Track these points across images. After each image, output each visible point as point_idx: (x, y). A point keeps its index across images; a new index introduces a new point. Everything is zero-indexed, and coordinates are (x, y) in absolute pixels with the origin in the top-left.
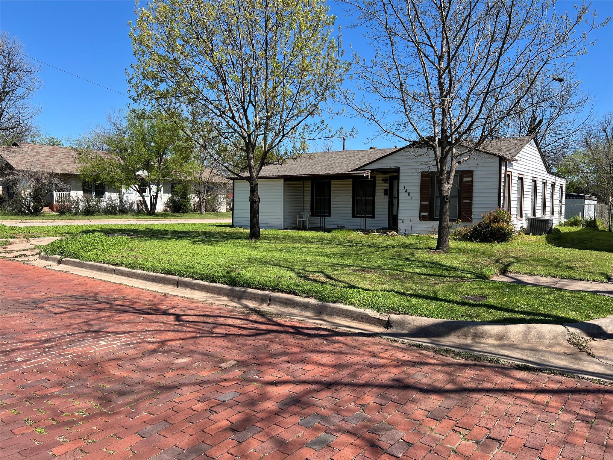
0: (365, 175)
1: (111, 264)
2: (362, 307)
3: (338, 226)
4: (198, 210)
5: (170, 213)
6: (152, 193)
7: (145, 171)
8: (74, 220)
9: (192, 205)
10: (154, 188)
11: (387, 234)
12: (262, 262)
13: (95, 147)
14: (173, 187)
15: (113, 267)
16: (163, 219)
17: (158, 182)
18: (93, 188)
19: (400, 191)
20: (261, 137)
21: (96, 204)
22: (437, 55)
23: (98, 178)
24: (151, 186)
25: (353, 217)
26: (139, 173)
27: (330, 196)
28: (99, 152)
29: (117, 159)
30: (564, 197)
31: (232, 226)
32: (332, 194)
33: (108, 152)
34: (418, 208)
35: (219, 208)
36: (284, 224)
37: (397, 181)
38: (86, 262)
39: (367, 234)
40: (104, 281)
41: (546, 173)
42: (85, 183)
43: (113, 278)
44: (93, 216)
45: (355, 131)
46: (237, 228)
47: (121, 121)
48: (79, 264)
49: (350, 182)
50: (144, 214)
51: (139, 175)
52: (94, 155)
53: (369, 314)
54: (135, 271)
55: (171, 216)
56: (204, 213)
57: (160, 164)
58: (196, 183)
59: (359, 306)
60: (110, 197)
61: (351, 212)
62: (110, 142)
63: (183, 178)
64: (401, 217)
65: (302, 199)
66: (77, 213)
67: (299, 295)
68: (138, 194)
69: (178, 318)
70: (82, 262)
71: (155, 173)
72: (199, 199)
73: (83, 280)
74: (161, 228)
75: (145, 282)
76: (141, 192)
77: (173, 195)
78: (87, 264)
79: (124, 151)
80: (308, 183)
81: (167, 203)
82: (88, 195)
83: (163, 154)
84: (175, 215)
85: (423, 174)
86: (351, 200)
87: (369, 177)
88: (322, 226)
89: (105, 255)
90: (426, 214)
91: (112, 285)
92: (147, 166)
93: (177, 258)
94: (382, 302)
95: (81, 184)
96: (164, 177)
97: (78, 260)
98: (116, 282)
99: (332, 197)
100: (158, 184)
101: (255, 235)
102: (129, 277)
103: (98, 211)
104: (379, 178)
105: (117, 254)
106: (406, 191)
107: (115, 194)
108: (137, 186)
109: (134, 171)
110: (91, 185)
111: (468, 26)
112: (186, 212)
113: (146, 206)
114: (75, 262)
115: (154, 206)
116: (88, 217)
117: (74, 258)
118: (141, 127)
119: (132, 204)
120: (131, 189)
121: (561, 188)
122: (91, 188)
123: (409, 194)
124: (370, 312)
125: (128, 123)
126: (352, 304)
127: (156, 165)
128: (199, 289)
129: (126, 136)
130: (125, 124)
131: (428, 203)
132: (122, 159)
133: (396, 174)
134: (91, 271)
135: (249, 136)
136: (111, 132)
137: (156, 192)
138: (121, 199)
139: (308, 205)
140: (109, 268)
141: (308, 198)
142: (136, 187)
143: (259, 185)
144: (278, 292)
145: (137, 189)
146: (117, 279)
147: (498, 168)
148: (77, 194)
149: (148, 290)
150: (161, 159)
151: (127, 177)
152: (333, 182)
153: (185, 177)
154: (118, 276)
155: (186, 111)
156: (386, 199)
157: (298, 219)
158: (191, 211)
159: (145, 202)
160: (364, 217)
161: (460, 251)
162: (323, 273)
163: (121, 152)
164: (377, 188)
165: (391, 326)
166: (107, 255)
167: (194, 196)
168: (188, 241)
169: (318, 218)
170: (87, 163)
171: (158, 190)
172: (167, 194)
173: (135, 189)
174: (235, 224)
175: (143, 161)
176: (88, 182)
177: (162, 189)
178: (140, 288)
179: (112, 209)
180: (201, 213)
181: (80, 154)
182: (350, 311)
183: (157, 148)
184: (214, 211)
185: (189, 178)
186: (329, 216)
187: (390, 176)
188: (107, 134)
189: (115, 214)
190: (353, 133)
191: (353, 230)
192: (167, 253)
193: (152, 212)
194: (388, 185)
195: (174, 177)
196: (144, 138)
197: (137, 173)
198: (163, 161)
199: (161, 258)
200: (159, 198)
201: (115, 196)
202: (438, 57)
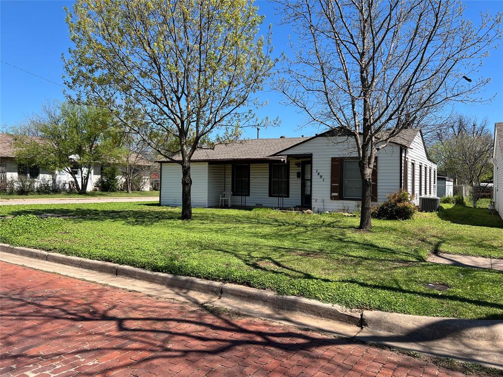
0: (282, 160)
1: (43, 249)
2: (329, 302)
3: (257, 205)
4: (125, 189)
5: (100, 193)
6: (83, 175)
7: (77, 155)
8: (9, 199)
9: (119, 185)
10: (85, 170)
11: (303, 212)
12: (204, 247)
13: (30, 134)
14: (102, 169)
15: (46, 253)
16: (94, 198)
17: (89, 164)
18: (28, 170)
19: (313, 174)
20: (194, 124)
21: (30, 185)
22: (359, 52)
23: (32, 160)
24: (83, 168)
25: (269, 196)
26: (72, 157)
27: (249, 178)
28: (34, 138)
29: (51, 144)
30: (436, 179)
31: (159, 205)
32: (251, 176)
33: (42, 138)
34: (329, 189)
35: (143, 188)
36: (209, 203)
37: (310, 165)
38: (17, 248)
39: (285, 212)
40: (36, 270)
41: (426, 159)
42: (20, 165)
43: (45, 265)
44: (27, 195)
45: (279, 120)
46: (164, 207)
47: (56, 110)
48: (9, 250)
49: (267, 165)
50: (75, 193)
51: (71, 159)
52: (28, 141)
53: (338, 310)
54: (70, 257)
55: (100, 195)
56: (130, 192)
57: (91, 149)
58: (124, 166)
59: (324, 300)
60: (44, 178)
61: (268, 192)
62: (45, 129)
63: (112, 162)
64: (314, 197)
65: (224, 181)
66: (11, 193)
67: (254, 287)
68: (70, 175)
69: (120, 322)
70: (12, 247)
71: (87, 157)
72: (125, 180)
73: (12, 269)
74: (92, 208)
75: (81, 269)
76: (74, 173)
77: (102, 177)
78: (17, 250)
79: (58, 137)
80: (230, 166)
81: (96, 184)
82: (23, 177)
83: (94, 140)
84: (104, 194)
85: (333, 159)
86: (268, 182)
87: (286, 162)
88: (243, 204)
89: (37, 239)
90: (336, 194)
91: (44, 275)
92: (79, 151)
93: (114, 242)
94: (349, 295)
95: (16, 166)
96: (94, 161)
97: (7, 245)
98: (49, 271)
99: (251, 179)
100: (89, 167)
101: (186, 215)
102: (63, 264)
103: (32, 191)
104: (293, 162)
105: (50, 238)
106: (319, 174)
107: (48, 175)
108: (69, 168)
109: (67, 156)
110: (26, 167)
111: (388, 27)
112: (113, 191)
113: (77, 186)
114: (4, 247)
115: (84, 186)
116: (22, 196)
117: (4, 242)
118: (74, 116)
119: (64, 184)
120: (64, 171)
121: (435, 171)
122: (26, 169)
123: (321, 177)
124: (338, 307)
125: (61, 113)
126: (316, 298)
127: (88, 150)
128: (140, 278)
129: (60, 125)
130: (59, 113)
131: (337, 185)
132: (56, 144)
133: (309, 159)
134: (22, 257)
135: (182, 122)
136: (46, 120)
137: (87, 174)
138: (54, 180)
139: (229, 186)
140: (41, 254)
141: (229, 180)
142: (68, 170)
143: (191, 168)
144: (229, 282)
145: (69, 171)
146: (49, 266)
147: (399, 155)
148: (12, 176)
149: (84, 280)
150: (92, 145)
151: (60, 160)
152: (252, 166)
153: (114, 161)
154: (51, 263)
155: (120, 100)
156: (299, 181)
157: (221, 198)
158: (119, 190)
159: (76, 182)
160: (281, 197)
161: (383, 229)
162: (270, 259)
163: (55, 138)
164: (290, 171)
165: (366, 325)
166: (39, 239)
167: (121, 177)
168: (123, 222)
169: (239, 198)
170: (22, 148)
171: (89, 172)
172: (96, 176)
173: (68, 171)
174: (162, 203)
175: (76, 146)
176: (23, 165)
177: (92, 171)
178: (75, 278)
179: (46, 189)
180: (128, 192)
181: (16, 140)
182: (316, 307)
183: (89, 135)
184: (138, 190)
185: (117, 162)
186: (249, 195)
187: (302, 161)
188: (42, 122)
189: (48, 193)
190: (277, 122)
191: (272, 208)
192: (102, 236)
193: (83, 192)
194: (300, 168)
195: (104, 161)
196: (77, 126)
197: (70, 157)
198: (94, 146)
199: (97, 242)
200: (89, 180)
201: (48, 177)
202: (360, 54)
